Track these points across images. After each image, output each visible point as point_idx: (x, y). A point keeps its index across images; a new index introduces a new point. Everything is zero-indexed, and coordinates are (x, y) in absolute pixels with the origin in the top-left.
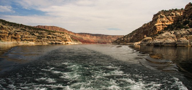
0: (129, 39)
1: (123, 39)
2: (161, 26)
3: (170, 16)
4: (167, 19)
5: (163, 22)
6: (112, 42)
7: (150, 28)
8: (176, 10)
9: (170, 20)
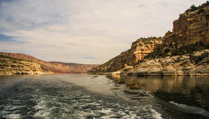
0: (106, 68)
1: (99, 68)
2: (141, 54)
3: (149, 43)
4: (146, 47)
5: (142, 50)
6: (88, 72)
7: (129, 57)
8: (155, 38)
9: (149, 48)
